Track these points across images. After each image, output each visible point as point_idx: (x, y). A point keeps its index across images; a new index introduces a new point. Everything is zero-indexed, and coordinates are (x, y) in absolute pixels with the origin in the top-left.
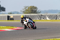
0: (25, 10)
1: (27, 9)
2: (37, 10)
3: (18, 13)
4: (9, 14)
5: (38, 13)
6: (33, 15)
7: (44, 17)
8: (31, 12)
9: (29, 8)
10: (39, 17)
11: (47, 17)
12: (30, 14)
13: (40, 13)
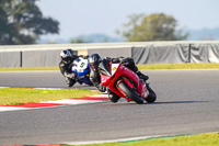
0: (132, 27)
1: (139, 23)
2: (177, 28)
3: (106, 40)
4: (73, 42)
5: (180, 39)
6: (159, 48)
7: (201, 54)
8: (155, 34)
9: (145, 21)
10: (184, 52)
11: (211, 53)
12: (151, 43)
13: (184, 38)
